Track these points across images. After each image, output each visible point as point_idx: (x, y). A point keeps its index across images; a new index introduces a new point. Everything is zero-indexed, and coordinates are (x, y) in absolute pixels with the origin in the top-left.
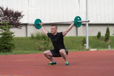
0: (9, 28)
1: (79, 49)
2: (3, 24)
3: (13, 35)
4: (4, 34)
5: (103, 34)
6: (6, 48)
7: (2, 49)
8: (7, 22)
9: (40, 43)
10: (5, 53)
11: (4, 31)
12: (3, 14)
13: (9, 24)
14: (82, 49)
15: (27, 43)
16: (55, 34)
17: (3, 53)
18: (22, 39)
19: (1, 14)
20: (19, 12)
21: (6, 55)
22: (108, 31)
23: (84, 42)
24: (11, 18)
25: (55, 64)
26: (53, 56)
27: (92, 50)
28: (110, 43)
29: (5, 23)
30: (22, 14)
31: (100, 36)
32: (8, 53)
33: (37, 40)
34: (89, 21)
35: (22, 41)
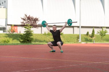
0: (31, 28)
1: (75, 42)
2: (27, 25)
3: (33, 32)
4: (27, 32)
5: (90, 33)
6: (28, 40)
7: (26, 41)
8: (29, 24)
9: (50, 38)
10: (27, 44)
11: (27, 30)
12: (27, 19)
13: (30, 25)
14: (77, 42)
15: (42, 38)
16: (55, 31)
17: (26, 44)
18: (38, 35)
19: (26, 19)
20: (37, 18)
21: (28, 45)
22: (93, 31)
23: (78, 38)
24: (32, 22)
25: (55, 51)
26: (53, 46)
27: (83, 43)
28: (94, 39)
29: (28, 24)
30: (39, 19)
31: (88, 34)
32: (29, 44)
33: (48, 36)
34: (77, 22)
35: (39, 36)
